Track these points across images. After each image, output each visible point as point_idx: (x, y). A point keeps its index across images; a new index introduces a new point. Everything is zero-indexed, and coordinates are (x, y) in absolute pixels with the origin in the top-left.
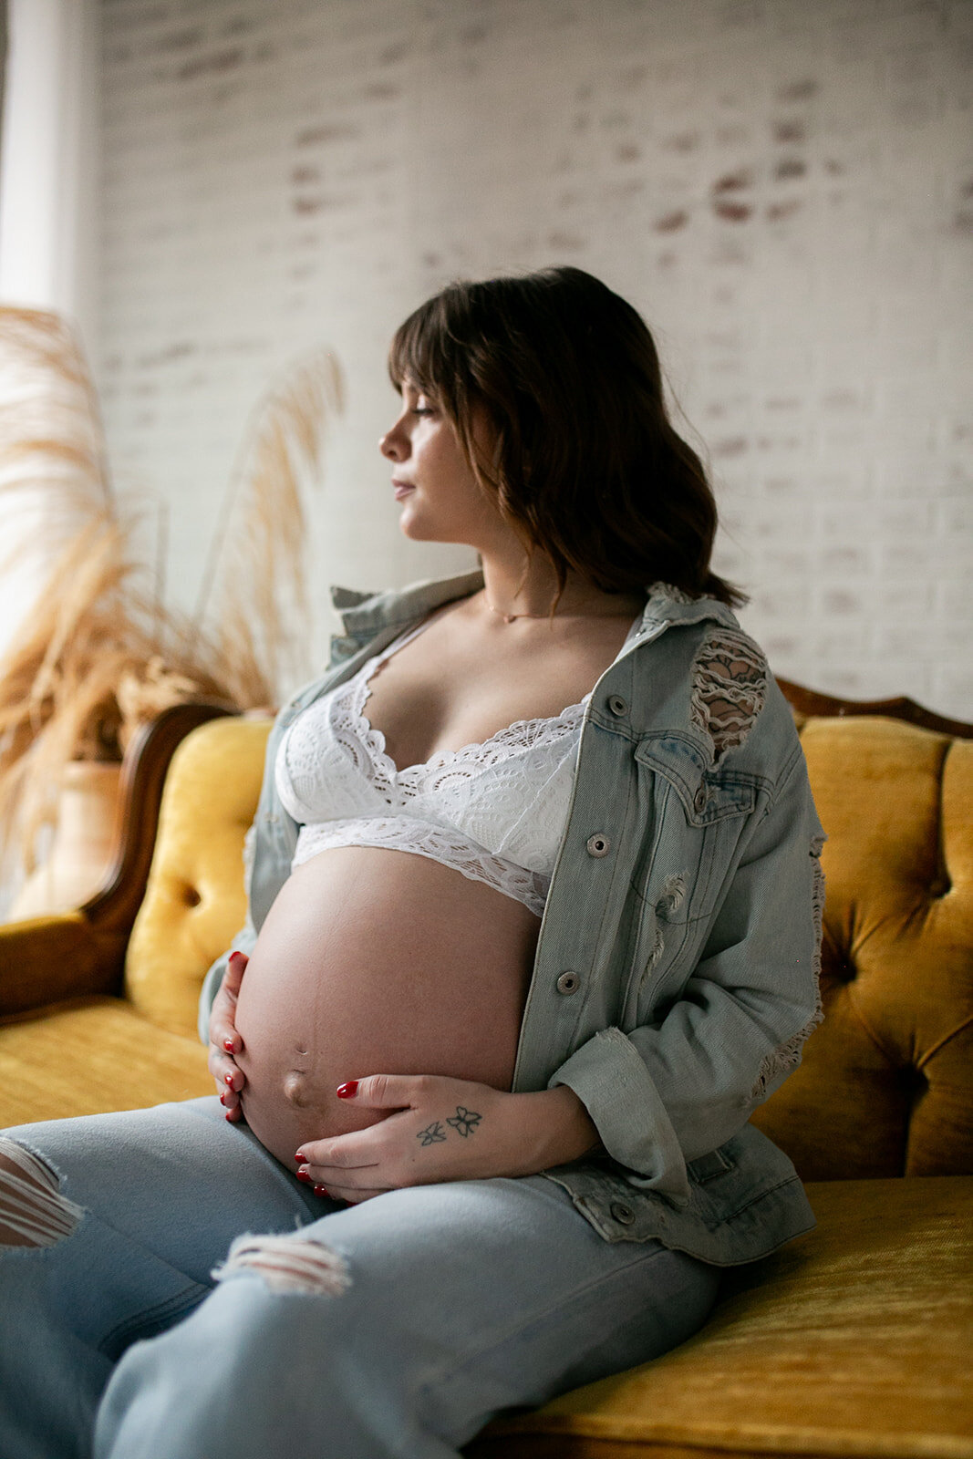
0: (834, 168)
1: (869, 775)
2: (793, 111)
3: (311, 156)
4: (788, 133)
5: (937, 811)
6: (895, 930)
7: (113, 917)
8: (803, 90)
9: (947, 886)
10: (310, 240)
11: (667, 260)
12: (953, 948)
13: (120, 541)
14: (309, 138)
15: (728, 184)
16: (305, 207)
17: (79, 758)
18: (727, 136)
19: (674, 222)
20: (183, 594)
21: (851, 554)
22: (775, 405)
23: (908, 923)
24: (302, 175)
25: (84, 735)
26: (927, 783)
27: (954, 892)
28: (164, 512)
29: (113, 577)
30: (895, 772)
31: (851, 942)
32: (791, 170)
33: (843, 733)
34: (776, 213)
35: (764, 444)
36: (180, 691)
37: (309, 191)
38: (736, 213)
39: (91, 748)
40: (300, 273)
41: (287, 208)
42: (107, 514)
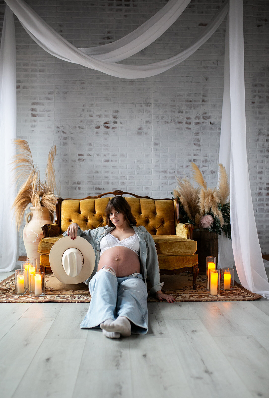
0: (121, 123)
1: (148, 204)
2: (115, 114)
3: (34, 107)
4: (115, 117)
5: (155, 206)
6: (153, 218)
8: (117, 112)
9: (156, 214)
10: (35, 121)
11: (97, 133)
12: (158, 219)
14: (34, 104)
15: (106, 123)
16: (34, 115)
18: (106, 116)
19: (98, 127)
21: (124, 177)
22: (113, 155)
23: (154, 217)
24: (32, 110)
26: (154, 204)
27: (157, 214)
28: (39, 170)
30: (151, 203)
31: (149, 219)
32: (115, 122)
33: (145, 200)
34: (113, 128)
35: (112, 161)
37: (34, 113)
38: (108, 128)
40: (33, 126)
41: (30, 115)
42: (34, 171)
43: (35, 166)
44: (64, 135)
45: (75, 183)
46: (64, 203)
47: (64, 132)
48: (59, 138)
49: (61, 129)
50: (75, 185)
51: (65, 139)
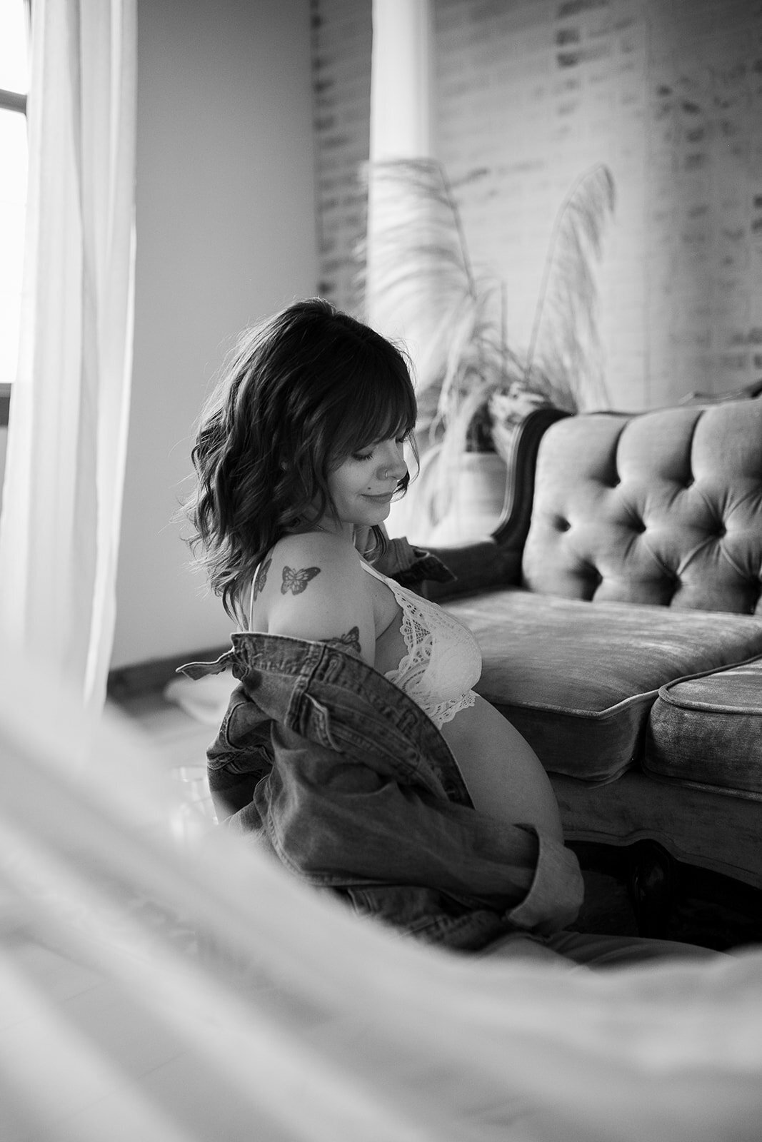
3: (568, 23)
7: (511, 541)
10: (572, 84)
13: (481, 310)
14: (567, 9)
16: (567, 61)
17: (469, 449)
20: (519, 342)
24: (563, 38)
25: (469, 436)
28: (503, 287)
29: (476, 332)
36: (535, 403)
37: (570, 48)
39: (475, 444)
40: (564, 110)
41: (553, 63)
42: (470, 292)
43: (476, 272)
44: (691, 121)
45: (738, 339)
46: (555, 438)
47: (690, 108)
48: (668, 136)
49: (679, 92)
50: (738, 350)
51: (695, 136)
